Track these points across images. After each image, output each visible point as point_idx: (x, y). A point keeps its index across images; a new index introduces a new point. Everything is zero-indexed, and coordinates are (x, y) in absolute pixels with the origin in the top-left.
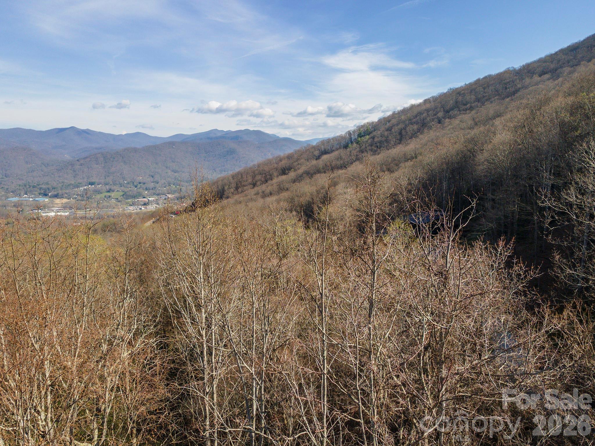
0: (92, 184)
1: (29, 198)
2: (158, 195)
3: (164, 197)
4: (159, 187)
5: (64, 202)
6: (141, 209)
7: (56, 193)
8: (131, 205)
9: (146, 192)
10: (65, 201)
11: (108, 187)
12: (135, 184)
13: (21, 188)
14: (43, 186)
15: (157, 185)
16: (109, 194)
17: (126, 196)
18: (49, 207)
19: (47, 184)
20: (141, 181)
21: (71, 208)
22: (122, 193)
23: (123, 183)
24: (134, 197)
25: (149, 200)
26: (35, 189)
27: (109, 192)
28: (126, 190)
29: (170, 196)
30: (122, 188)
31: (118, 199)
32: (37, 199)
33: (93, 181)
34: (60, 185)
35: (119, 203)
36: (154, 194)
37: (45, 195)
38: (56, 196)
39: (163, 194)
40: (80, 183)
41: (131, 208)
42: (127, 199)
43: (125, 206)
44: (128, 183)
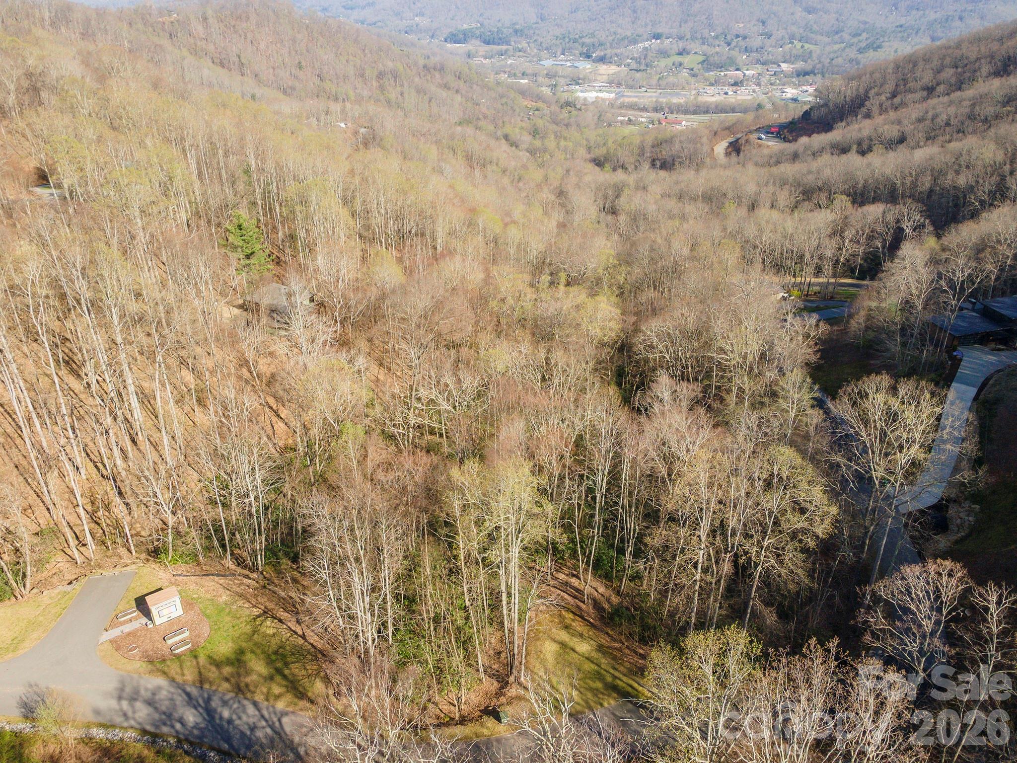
0: (657, 36)
1: (567, 61)
2: (764, 64)
3: (773, 68)
4: (771, 46)
5: (611, 72)
6: (726, 93)
7: (602, 53)
8: (712, 84)
9: (744, 57)
10: (613, 69)
11: (681, 44)
12: (729, 37)
13: (558, 42)
14: (587, 40)
15: (768, 42)
16: (679, 59)
17: (708, 64)
18: (590, 81)
19: (593, 35)
20: (741, 32)
21: (619, 85)
22: (701, 58)
23: (707, 36)
24: (721, 67)
25: (745, 75)
26: (576, 45)
27: (680, 54)
28: (710, 51)
29: (784, 66)
30: (705, 47)
31: (692, 70)
32: (576, 64)
33: (660, 31)
34: (610, 38)
35: (693, 80)
36: (758, 62)
37: (588, 57)
38: (602, 60)
39: (774, 63)
40: (639, 36)
41: (711, 90)
42: (708, 70)
43: (700, 86)
44: (716, 37)
